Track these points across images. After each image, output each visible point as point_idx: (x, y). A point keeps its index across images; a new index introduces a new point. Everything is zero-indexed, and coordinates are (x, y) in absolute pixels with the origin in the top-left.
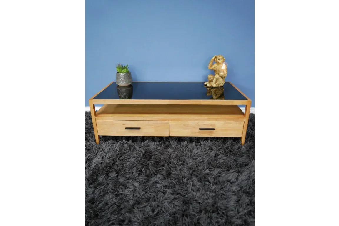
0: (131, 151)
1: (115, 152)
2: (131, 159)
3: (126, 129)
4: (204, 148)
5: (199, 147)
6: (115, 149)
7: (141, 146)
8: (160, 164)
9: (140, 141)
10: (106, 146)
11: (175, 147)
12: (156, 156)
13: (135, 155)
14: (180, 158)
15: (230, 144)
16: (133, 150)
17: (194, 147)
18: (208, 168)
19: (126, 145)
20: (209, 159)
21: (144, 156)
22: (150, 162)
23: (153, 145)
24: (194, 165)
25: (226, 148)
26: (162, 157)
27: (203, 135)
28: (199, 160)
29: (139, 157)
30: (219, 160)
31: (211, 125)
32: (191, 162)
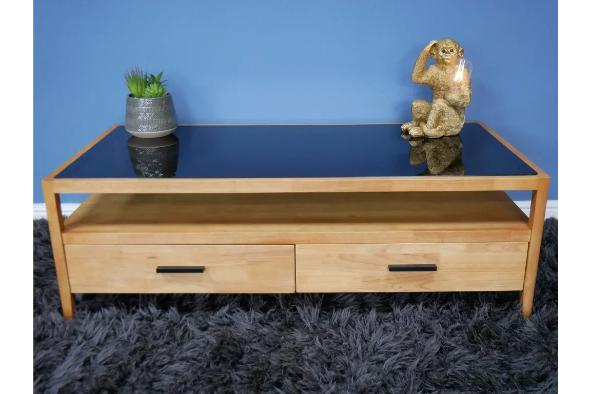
0: (175, 340)
1: (125, 343)
2: (178, 367)
3: (160, 270)
4: (406, 329)
5: (388, 324)
6: (125, 335)
7: (205, 325)
8: (268, 380)
9: (202, 309)
10: (94, 326)
11: (314, 327)
12: (254, 354)
13: (189, 354)
14: (329, 360)
15: (487, 315)
16: (182, 337)
17: (374, 327)
18: (418, 391)
19: (159, 324)
20: (421, 361)
21: (218, 355)
22: (235, 375)
23: (244, 322)
24: (375, 381)
25: (474, 327)
26: (274, 358)
27: (400, 287)
28: (389, 367)
29: (199, 358)
30: (452, 363)
31: (424, 256)
32: (366, 372)
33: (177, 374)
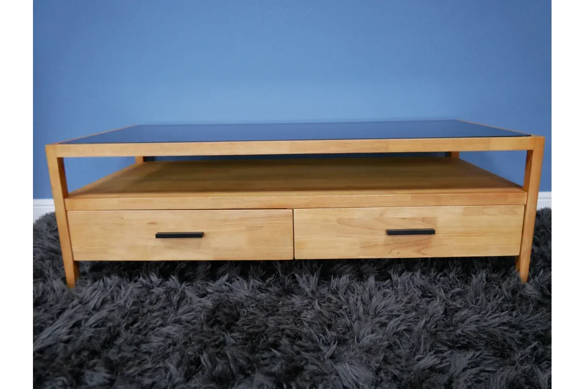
0: (171, 305)
1: (121, 308)
3: (159, 236)
4: (406, 294)
5: (387, 290)
6: (122, 302)
7: (204, 292)
8: (264, 342)
9: (202, 279)
10: (92, 293)
11: (313, 292)
12: (251, 317)
13: (184, 317)
14: (330, 322)
16: (179, 302)
17: (373, 292)
18: (430, 351)
19: (158, 291)
20: (427, 323)
21: (212, 318)
22: (229, 338)
23: (242, 290)
24: (381, 340)
26: (271, 322)
27: (398, 253)
28: (393, 328)
29: (194, 321)
30: (459, 324)
31: (422, 220)
32: (370, 331)
33: (168, 336)
